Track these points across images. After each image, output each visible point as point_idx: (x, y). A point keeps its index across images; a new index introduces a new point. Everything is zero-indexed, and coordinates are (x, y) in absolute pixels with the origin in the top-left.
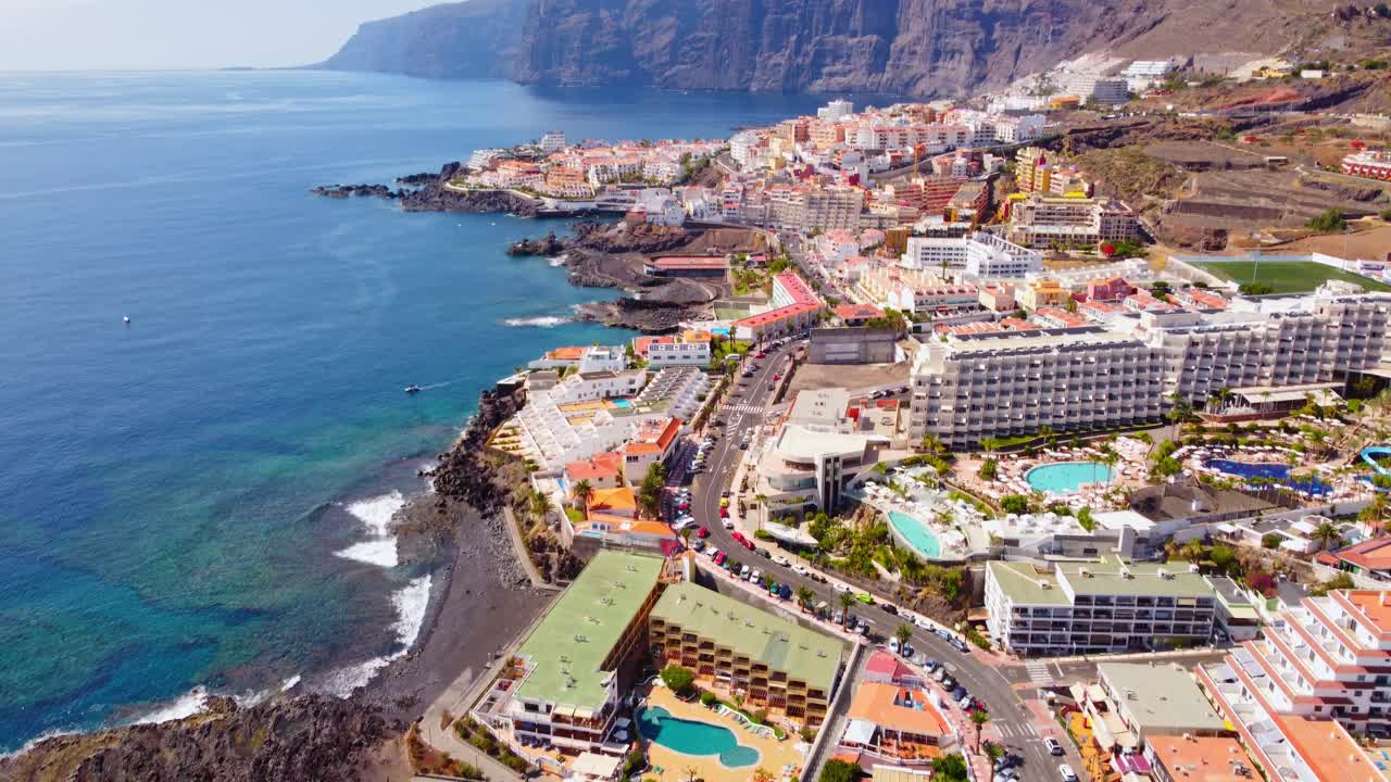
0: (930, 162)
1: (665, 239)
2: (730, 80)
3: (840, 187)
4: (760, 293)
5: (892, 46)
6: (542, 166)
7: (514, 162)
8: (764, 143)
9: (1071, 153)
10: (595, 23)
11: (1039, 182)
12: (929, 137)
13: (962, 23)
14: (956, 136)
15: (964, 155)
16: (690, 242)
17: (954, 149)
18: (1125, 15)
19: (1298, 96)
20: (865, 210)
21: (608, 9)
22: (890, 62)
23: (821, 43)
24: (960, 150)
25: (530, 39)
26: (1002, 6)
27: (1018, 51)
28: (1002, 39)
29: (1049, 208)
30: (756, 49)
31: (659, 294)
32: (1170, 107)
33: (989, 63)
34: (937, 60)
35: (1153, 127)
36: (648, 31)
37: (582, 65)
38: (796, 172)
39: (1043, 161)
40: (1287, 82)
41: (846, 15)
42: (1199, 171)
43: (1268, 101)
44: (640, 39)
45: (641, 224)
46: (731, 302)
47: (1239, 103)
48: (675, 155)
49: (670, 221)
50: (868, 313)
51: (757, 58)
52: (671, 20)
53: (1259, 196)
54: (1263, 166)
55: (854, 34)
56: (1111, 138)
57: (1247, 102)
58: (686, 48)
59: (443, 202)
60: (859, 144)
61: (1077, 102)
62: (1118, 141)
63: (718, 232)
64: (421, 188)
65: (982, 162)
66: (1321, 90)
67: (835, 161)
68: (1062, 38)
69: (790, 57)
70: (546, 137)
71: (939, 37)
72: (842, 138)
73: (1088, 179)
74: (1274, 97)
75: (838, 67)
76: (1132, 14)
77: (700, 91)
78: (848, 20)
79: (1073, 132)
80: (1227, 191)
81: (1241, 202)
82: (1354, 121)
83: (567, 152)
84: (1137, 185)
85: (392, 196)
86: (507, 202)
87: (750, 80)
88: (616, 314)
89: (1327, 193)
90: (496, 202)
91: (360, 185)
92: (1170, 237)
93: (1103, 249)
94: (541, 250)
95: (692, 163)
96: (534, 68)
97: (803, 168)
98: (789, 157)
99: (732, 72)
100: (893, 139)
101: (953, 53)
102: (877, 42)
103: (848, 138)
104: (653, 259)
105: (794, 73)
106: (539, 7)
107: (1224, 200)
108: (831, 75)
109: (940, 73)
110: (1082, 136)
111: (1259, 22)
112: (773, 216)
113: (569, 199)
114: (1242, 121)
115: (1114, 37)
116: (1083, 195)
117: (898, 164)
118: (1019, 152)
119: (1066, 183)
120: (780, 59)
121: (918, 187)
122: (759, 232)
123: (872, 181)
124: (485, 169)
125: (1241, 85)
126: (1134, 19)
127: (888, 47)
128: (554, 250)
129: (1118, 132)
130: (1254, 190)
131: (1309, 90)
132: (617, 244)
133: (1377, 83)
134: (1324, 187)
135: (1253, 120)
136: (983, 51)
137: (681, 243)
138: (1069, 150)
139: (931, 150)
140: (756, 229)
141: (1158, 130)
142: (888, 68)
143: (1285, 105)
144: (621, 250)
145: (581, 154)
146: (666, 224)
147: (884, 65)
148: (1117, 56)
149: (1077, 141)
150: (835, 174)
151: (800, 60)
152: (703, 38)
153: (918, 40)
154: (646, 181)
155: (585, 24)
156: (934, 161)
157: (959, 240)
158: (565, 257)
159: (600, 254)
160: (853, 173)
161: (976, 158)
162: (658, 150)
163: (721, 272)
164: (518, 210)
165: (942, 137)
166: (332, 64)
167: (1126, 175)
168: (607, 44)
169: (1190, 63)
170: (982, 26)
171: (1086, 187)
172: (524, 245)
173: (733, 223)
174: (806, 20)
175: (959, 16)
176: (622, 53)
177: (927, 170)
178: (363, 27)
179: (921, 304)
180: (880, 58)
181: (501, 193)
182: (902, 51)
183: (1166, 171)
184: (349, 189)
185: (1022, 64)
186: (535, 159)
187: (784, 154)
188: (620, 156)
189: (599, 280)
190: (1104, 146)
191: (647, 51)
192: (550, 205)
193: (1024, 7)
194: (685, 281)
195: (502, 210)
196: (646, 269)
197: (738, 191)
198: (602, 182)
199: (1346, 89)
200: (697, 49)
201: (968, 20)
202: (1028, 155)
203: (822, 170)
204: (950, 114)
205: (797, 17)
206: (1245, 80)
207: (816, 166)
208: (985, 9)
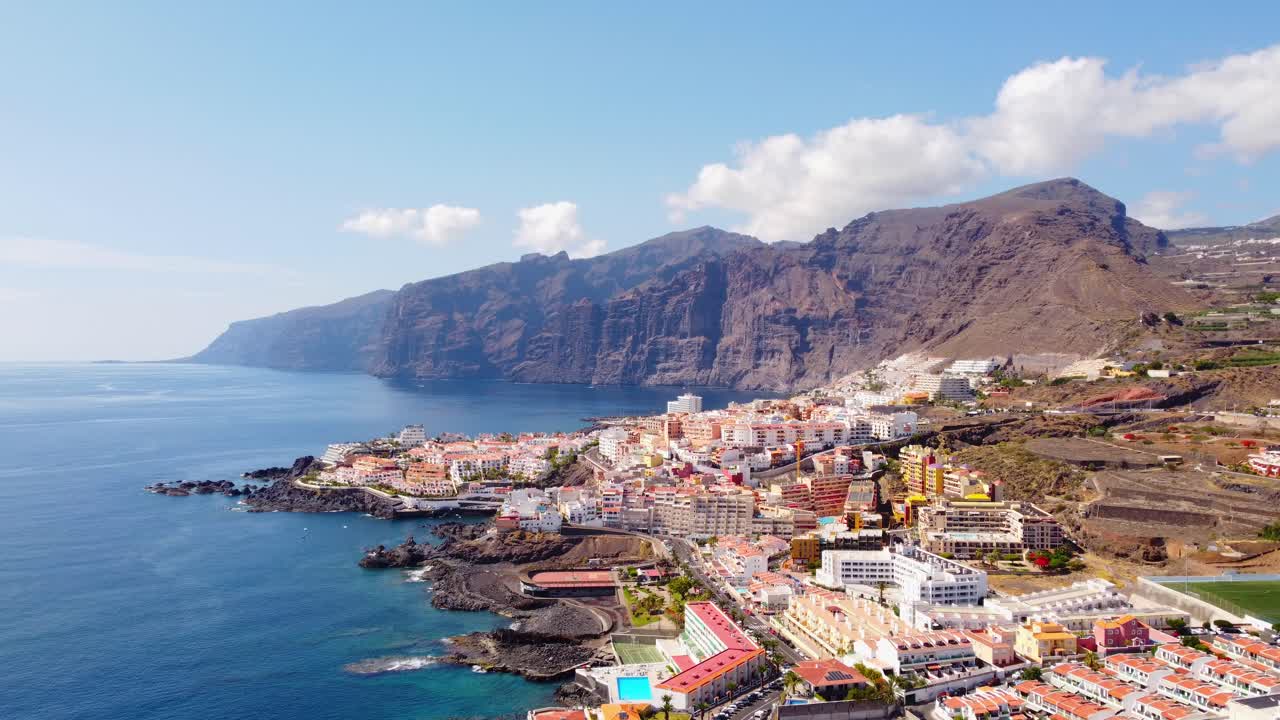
0: (811, 460)
1: (539, 547)
2: (573, 374)
3: (727, 489)
4: (666, 623)
5: (718, 346)
6: (401, 460)
7: (371, 458)
8: (634, 439)
9: (949, 450)
10: (449, 325)
11: (932, 482)
12: (806, 433)
13: (778, 327)
14: (833, 433)
15: (844, 453)
16: (567, 550)
17: (832, 447)
18: (933, 321)
19: (1153, 395)
20: (756, 513)
21: (461, 312)
22: (717, 359)
23: (654, 343)
24: (838, 449)
25: (389, 338)
26: (813, 313)
27: (832, 351)
28: (814, 340)
29: (961, 513)
30: (596, 347)
31: (540, 621)
32: (1029, 404)
33: (805, 360)
34: (759, 359)
35: (1023, 424)
36: (497, 331)
37: (436, 360)
38: (675, 471)
39: (932, 460)
40: (1138, 380)
41: (676, 319)
42: (1095, 470)
43: (1126, 399)
44: (489, 338)
45: (513, 530)
46: (633, 636)
47: (1098, 401)
48: (540, 450)
49: (545, 527)
50: (843, 677)
51: (597, 356)
52: (517, 322)
53: (1179, 498)
54: (1160, 465)
55: (684, 336)
56: (984, 435)
57: (1106, 400)
58: (532, 346)
59: (292, 501)
60: (736, 441)
61: (926, 398)
62: (991, 437)
63: (599, 539)
64: (270, 484)
65: (862, 459)
66: (1173, 389)
67: (713, 459)
68: (871, 339)
69: (627, 356)
70: (405, 431)
71: (760, 338)
72: (718, 436)
73: (985, 479)
74: (1130, 395)
75: (671, 363)
76: (939, 320)
77: (547, 383)
78: (677, 324)
79: (946, 428)
80: (1140, 493)
81: (1160, 505)
82: (1218, 418)
83: (427, 446)
84: (1034, 485)
85: (236, 493)
86: (362, 501)
87: (591, 374)
88: (493, 651)
89: (1256, 496)
90: (350, 501)
91: (203, 481)
92: (1102, 545)
93: (1031, 558)
94: (399, 560)
95: (559, 458)
96: (391, 362)
97: (682, 467)
98: (666, 455)
99: (575, 367)
100: (771, 436)
101: (773, 352)
102: (704, 342)
103: (724, 435)
104: (531, 574)
105: (630, 368)
106: (398, 308)
107: (1141, 502)
108: (665, 370)
109: (763, 370)
110: (955, 432)
111: (1067, 326)
112: (658, 520)
113: (430, 498)
114: (1107, 418)
115: (926, 340)
116: (986, 497)
117: (779, 462)
118: (902, 450)
119: (965, 485)
120: (618, 356)
121: (805, 486)
122: (644, 538)
123: (755, 480)
124: (339, 465)
125: (1091, 383)
126: (941, 324)
127: (715, 348)
128: (415, 560)
129: (990, 429)
130: (1169, 492)
131: (1162, 388)
132: (486, 553)
133: (1224, 381)
134: (1247, 490)
135: (1118, 417)
136: (800, 350)
137: (558, 551)
138: (945, 447)
139: (811, 447)
140: (641, 536)
141: (1029, 426)
142: (715, 365)
143: (1144, 402)
144: (490, 560)
145: (442, 449)
146: (540, 531)
147: (712, 362)
148: (936, 355)
149: (951, 438)
150: (716, 473)
151: (636, 357)
152: (548, 338)
153: (740, 342)
154: (511, 478)
155: (440, 325)
156: (815, 459)
157: (878, 553)
158: (428, 568)
159: (467, 565)
160: (736, 472)
161: (856, 455)
162: (522, 444)
163: (610, 591)
164: (373, 509)
165: (819, 434)
166: (200, 358)
167: (1019, 474)
168: (460, 342)
169: (1010, 362)
170: (797, 329)
171: (986, 488)
172: (380, 555)
173: (614, 528)
174: (640, 324)
175: (777, 322)
176: (473, 350)
177: (809, 469)
178: (233, 326)
179: (907, 661)
180: (708, 356)
181: (356, 491)
182: (727, 350)
183: (1062, 470)
184: (190, 485)
185: (838, 363)
186: (394, 453)
187: (659, 451)
188: (483, 451)
189: (468, 601)
190: (979, 443)
191: (496, 347)
192: (409, 503)
193: (831, 314)
194: (570, 602)
195: (356, 509)
196: (523, 588)
197: (618, 494)
198: (465, 479)
199: (1198, 387)
200: (543, 347)
201: (785, 325)
202: (913, 453)
203: (701, 468)
204: (816, 410)
205: (632, 321)
206: (1094, 379)
207: (695, 465)
208: (799, 316)
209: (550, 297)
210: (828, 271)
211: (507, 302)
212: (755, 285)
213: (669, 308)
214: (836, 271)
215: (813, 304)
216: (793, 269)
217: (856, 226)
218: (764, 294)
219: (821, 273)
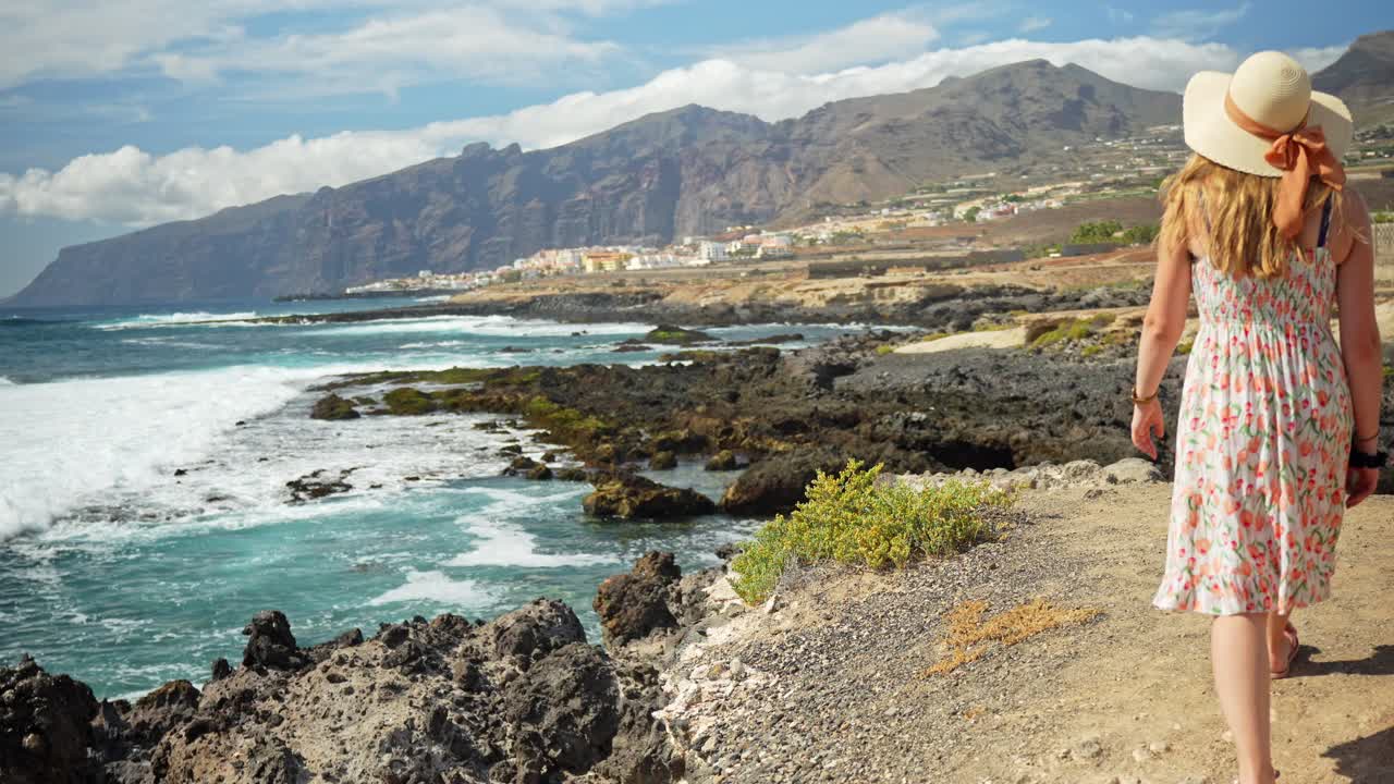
10: (389, 233)
21: (401, 219)
36: (442, 239)
37: (376, 273)
41: (630, 218)
44: (432, 248)
52: (463, 228)
55: (638, 235)
58: (482, 252)
78: (631, 223)
102: (658, 240)
152: (498, 243)
155: (379, 234)
168: (401, 252)
174: (593, 224)
175: (722, 216)
191: (441, 258)
200: (494, 252)
205: (586, 221)
208: (745, 210)
209: (501, 199)
210: (782, 166)
211: (452, 206)
212: (707, 179)
213: (622, 207)
214: (790, 164)
215: (759, 199)
216: (748, 163)
217: (812, 116)
218: (713, 189)
219: (774, 167)
